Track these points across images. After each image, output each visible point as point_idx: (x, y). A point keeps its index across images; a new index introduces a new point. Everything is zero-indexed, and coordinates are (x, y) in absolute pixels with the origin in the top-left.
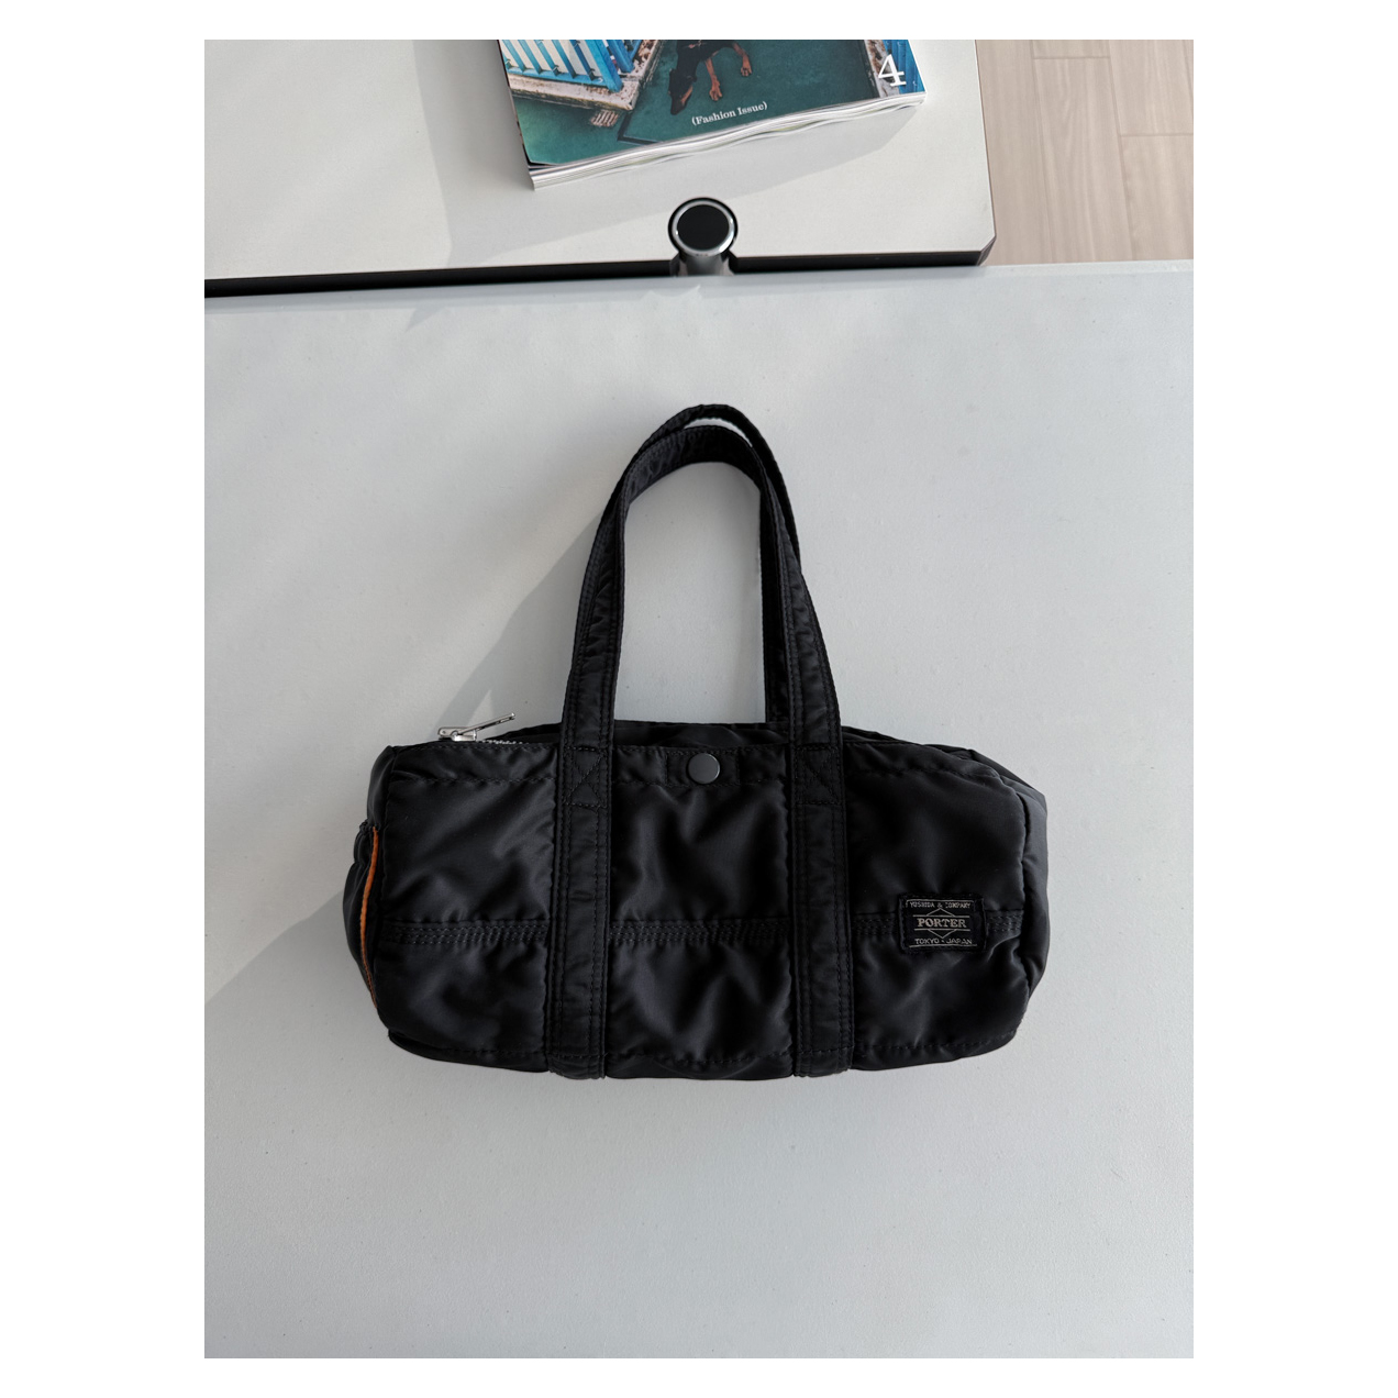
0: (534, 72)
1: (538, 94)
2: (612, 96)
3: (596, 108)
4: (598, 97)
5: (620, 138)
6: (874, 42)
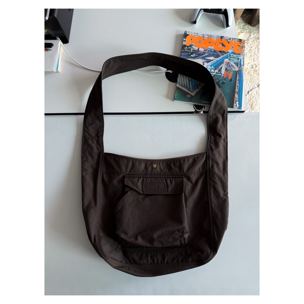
0: (181, 85)
1: (180, 88)
2: (191, 93)
3: (188, 94)
4: (189, 92)
6: (236, 99)
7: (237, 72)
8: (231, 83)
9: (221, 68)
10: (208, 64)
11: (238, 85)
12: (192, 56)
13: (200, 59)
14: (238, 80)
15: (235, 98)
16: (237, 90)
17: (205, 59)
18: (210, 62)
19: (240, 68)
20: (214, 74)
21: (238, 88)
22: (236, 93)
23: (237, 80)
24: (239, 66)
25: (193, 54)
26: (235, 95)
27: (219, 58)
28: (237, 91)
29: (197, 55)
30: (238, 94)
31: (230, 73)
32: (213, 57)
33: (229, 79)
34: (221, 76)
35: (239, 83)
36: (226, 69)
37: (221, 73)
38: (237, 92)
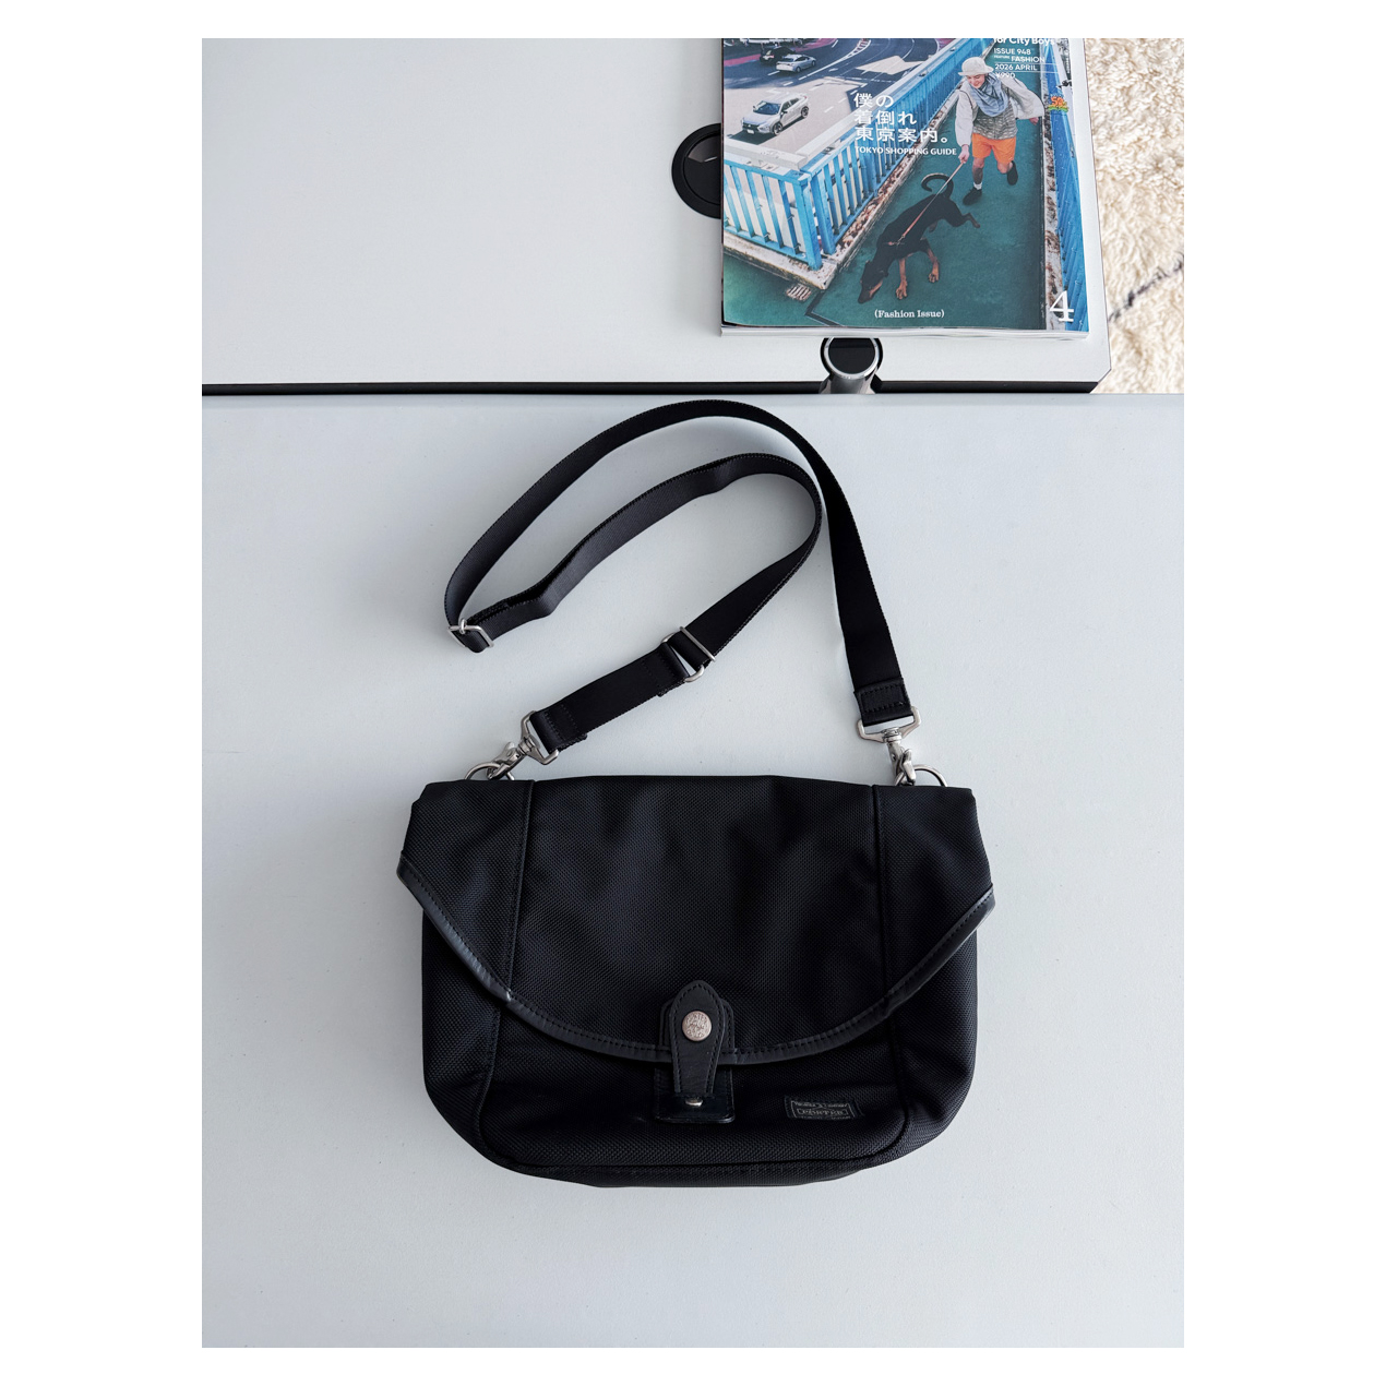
0: (748, 235)
1: (747, 256)
2: (811, 272)
3: (793, 280)
4: (798, 271)
5: (808, 314)
6: (1053, 277)
7: (1037, 125)
8: (1013, 190)
9: (952, 112)
10: (878, 97)
11: (1055, 200)
12: (782, 66)
13: (828, 80)
14: (1050, 168)
15: (1047, 273)
16: (1050, 227)
17: (859, 74)
18: (886, 86)
19: (1050, 101)
20: (919, 150)
21: (1054, 216)
22: (1049, 243)
23: (1046, 172)
24: (1043, 93)
25: (789, 56)
26: (1047, 253)
27: (932, 58)
28: (1053, 230)
29: (812, 59)
30: (1057, 246)
31: (1001, 133)
32: (896, 57)
33: (1004, 170)
34: (955, 158)
35: (1058, 187)
36: (979, 118)
37: (953, 143)
38: (1051, 237)
